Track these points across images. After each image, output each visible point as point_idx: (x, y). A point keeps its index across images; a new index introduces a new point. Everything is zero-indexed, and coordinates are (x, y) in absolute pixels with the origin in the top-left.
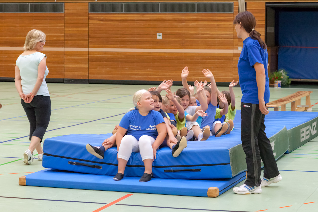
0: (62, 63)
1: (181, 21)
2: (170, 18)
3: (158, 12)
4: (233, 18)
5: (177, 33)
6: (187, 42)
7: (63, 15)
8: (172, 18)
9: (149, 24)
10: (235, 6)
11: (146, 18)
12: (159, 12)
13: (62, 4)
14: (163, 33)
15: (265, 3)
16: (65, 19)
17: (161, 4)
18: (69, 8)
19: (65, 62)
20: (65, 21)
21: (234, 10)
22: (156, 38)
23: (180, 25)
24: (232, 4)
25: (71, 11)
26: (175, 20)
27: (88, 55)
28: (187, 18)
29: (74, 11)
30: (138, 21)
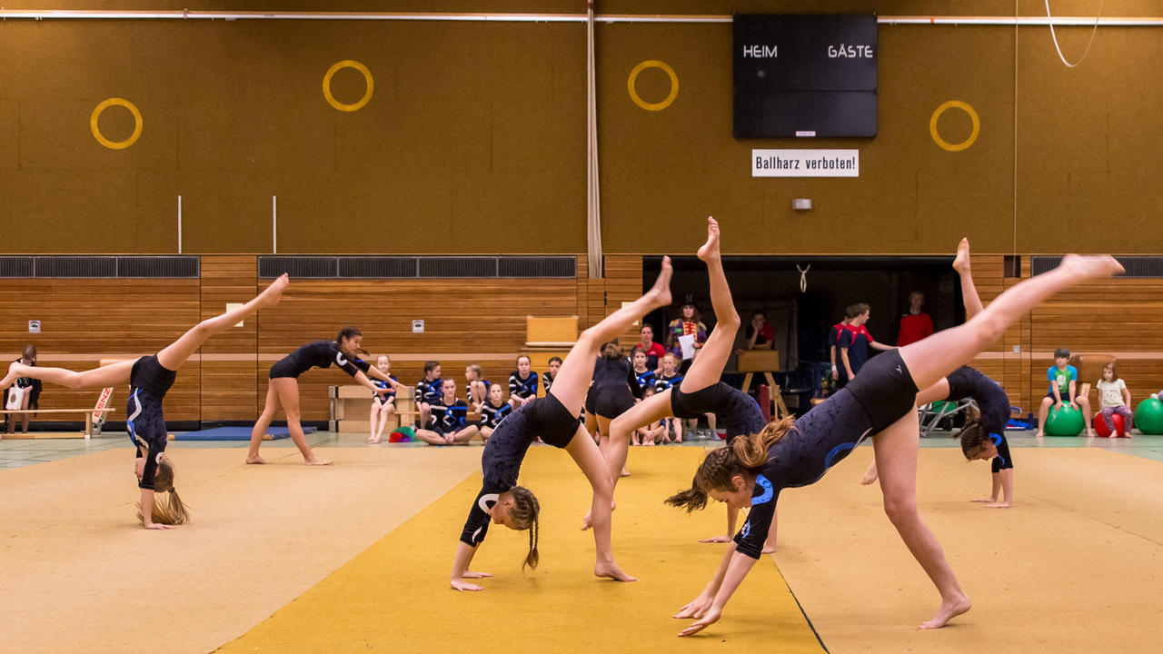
0: (194, 387)
1: (465, 295)
2: (441, 289)
3: (415, 275)
4: (575, 287)
5: (457, 319)
6: (479, 337)
7: (198, 283)
8: (446, 288)
9: (394, 302)
10: (580, 264)
11: (387, 290)
12: (418, 276)
13: (196, 260)
14: (425, 320)
15: (641, 258)
16: (203, 292)
17: (420, 260)
18: (211, 268)
19: (202, 385)
20: (203, 295)
21: (579, 273)
22: (411, 330)
23: (461, 304)
24: (574, 259)
25: (217, 274)
26: (451, 293)
27: (256, 370)
28: (476, 288)
29: (224, 274)
30: (369, 296)
